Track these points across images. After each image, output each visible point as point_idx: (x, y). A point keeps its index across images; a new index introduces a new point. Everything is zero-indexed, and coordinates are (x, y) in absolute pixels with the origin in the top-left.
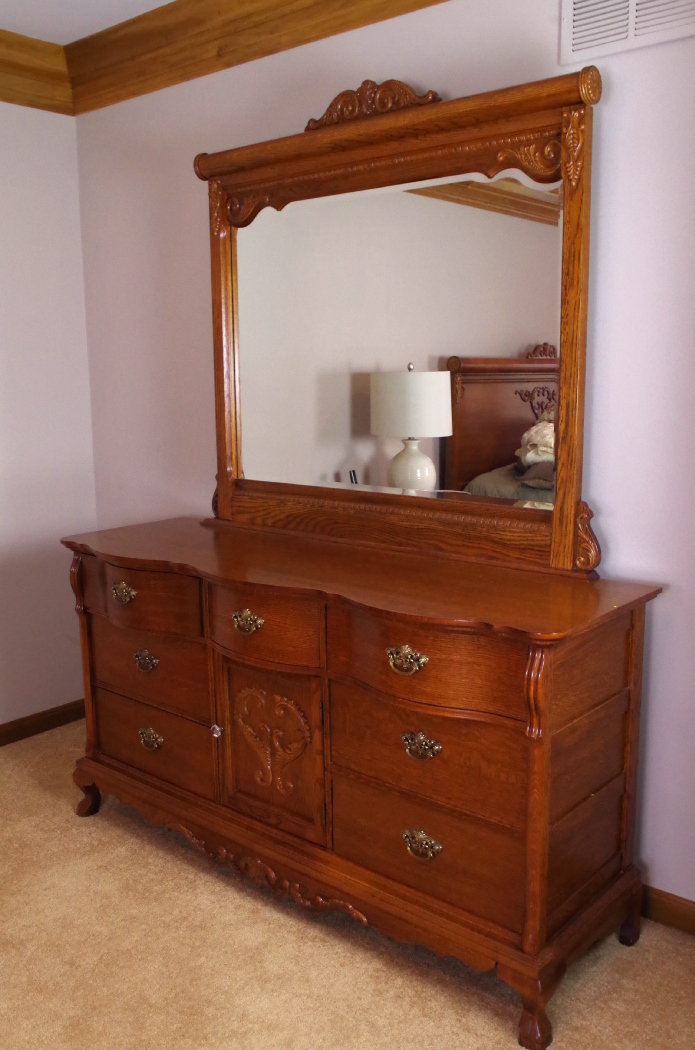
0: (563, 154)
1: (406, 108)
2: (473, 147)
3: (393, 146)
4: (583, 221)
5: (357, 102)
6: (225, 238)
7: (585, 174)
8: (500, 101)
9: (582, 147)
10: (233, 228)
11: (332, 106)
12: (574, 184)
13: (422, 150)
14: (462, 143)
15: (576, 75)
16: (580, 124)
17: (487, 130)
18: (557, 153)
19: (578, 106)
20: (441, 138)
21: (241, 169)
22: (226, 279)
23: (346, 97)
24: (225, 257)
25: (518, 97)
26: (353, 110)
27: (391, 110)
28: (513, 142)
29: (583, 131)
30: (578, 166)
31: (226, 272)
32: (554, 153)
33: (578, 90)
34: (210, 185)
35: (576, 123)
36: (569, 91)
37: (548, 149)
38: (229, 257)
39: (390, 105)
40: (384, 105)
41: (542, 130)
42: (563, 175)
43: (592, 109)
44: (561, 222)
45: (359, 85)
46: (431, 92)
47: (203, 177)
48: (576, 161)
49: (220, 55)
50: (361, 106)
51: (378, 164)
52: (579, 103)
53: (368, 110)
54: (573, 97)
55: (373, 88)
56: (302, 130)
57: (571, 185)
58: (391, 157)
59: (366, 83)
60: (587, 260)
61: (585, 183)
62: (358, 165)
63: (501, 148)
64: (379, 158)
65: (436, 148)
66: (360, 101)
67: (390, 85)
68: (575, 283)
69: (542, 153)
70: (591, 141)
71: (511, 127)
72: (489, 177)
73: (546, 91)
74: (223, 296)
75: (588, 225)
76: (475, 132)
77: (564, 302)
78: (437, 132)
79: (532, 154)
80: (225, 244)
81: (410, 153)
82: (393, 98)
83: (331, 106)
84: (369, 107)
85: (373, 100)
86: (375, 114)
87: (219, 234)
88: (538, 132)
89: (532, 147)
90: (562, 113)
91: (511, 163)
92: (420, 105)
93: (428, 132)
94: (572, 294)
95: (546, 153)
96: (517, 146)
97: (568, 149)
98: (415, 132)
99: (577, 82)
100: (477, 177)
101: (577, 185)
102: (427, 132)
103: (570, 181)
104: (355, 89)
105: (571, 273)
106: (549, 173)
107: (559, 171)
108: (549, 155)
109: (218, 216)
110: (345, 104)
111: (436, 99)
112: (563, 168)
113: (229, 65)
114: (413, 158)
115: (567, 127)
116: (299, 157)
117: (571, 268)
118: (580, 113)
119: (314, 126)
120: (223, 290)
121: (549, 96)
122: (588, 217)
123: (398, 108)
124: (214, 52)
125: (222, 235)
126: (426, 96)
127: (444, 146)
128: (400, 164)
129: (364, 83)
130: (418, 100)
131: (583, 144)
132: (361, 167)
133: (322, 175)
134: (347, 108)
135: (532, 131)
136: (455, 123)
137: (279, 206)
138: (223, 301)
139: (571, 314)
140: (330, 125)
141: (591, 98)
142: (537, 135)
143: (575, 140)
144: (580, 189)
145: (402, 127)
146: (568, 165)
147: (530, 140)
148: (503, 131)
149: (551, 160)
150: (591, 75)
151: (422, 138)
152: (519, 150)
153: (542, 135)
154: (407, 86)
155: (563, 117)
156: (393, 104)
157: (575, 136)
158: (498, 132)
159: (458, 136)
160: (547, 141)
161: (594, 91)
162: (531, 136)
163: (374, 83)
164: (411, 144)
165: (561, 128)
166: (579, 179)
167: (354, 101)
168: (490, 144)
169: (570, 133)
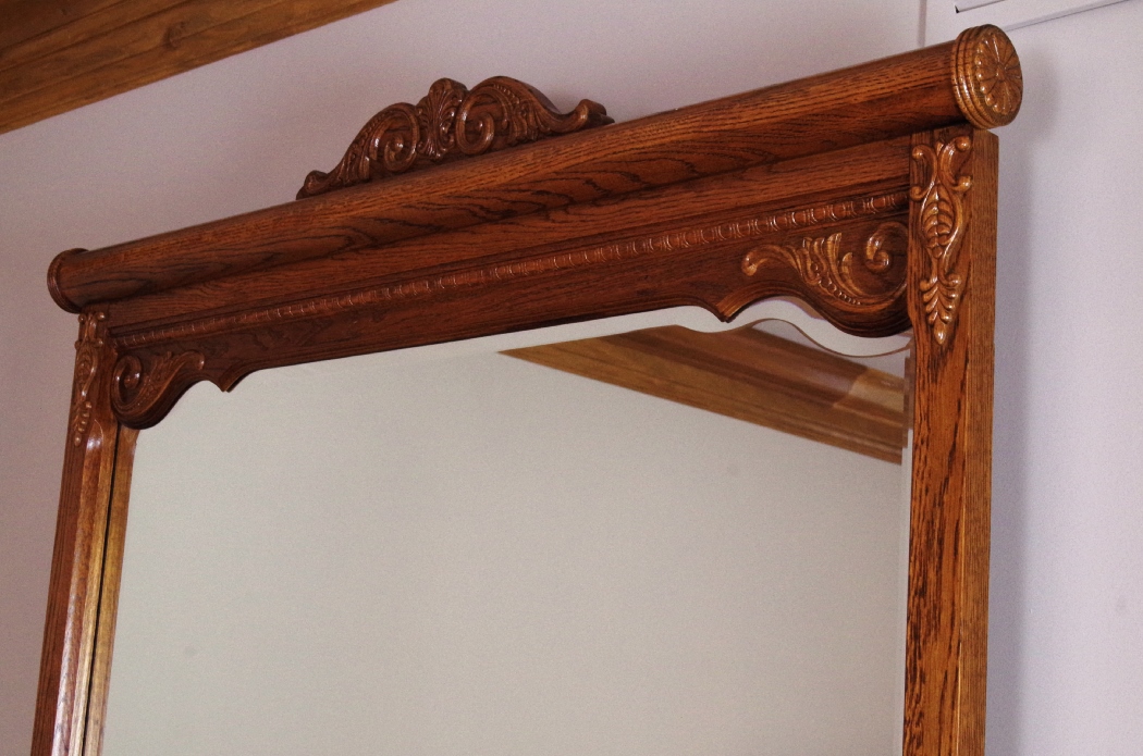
0: (914, 256)
1: (524, 142)
2: (682, 240)
3: (490, 236)
4: (967, 442)
5: (415, 131)
6: (98, 452)
7: (971, 311)
8: (747, 117)
9: (963, 238)
10: (126, 430)
11: (361, 140)
12: (941, 336)
13: (558, 247)
14: (655, 229)
15: (944, 49)
16: (957, 177)
17: (719, 196)
18: (899, 257)
19: (952, 130)
20: (606, 216)
21: (149, 288)
22: (88, 555)
23: (393, 119)
24: (92, 500)
25: (794, 107)
26: (407, 147)
27: (490, 149)
28: (784, 228)
29: (965, 194)
30: (950, 289)
31: (89, 536)
32: (892, 255)
33: (951, 86)
34: (82, 324)
35: (947, 174)
36: (928, 89)
37: (873, 244)
38: (103, 500)
39: (488, 137)
40: (474, 133)
41: (857, 194)
42: (913, 315)
43: (994, 140)
45: (425, 92)
46: (585, 102)
47: (68, 304)
48: (952, 271)
49: (168, 44)
50: (423, 138)
51: (454, 281)
52: (956, 122)
53: (437, 149)
54: (935, 103)
55: (454, 96)
56: (292, 198)
57: (933, 339)
58: (484, 262)
59: (441, 86)
60: (981, 555)
61: (971, 331)
62: (405, 282)
63: (753, 242)
64: (457, 267)
65: (589, 242)
66: (422, 129)
67: (496, 89)
68: (945, 618)
69: (860, 256)
70: (992, 224)
71: (780, 186)
72: (723, 318)
73: (863, 91)
74: (73, 597)
75: (983, 452)
76: (686, 201)
77: (914, 674)
78: (595, 202)
79: (832, 255)
80: (96, 465)
81: (528, 254)
82: (497, 121)
83: (356, 142)
84: (441, 140)
85: (453, 123)
86: (454, 157)
87: (84, 442)
88: (850, 198)
89: (833, 241)
90: (910, 149)
91: (776, 284)
92: (555, 134)
93: (572, 202)
94: (935, 652)
95: (870, 254)
96: (793, 236)
97: (924, 242)
98: (541, 202)
99: (947, 63)
100: (696, 319)
101: (951, 339)
102: (569, 201)
103: (931, 327)
104: (415, 102)
105: (931, 589)
106: (877, 306)
107: (901, 302)
108: (877, 260)
109: (88, 398)
110: (388, 139)
111: (597, 117)
112: (912, 294)
113: (185, 65)
114: (537, 265)
115: (924, 187)
116: (270, 262)
117: (932, 575)
118: (958, 149)
119: (319, 186)
120: (75, 580)
121: (872, 102)
122: (983, 430)
123: (509, 142)
124: (158, 39)
125: (90, 445)
126: (576, 113)
127: (605, 238)
128: (505, 282)
129: (434, 87)
130: (554, 124)
131: (967, 228)
132: (413, 288)
133: (324, 305)
134: (393, 147)
135: (835, 196)
136: (635, 177)
137: (228, 380)
138: (71, 608)
139: (932, 712)
140: (353, 183)
141: (989, 109)
142: (845, 208)
143: (945, 219)
144: (959, 351)
145: (507, 188)
146: (924, 285)
147: (827, 219)
148: (759, 198)
149: (880, 274)
150: (989, 49)
151: (559, 216)
152: (799, 247)
153: (858, 207)
154: (531, 90)
155: (912, 159)
156: (495, 135)
157: (945, 207)
158: (745, 201)
159: (645, 210)
160: (872, 222)
161: (995, 90)
162: (829, 211)
163: (457, 87)
164: (534, 230)
165: (907, 188)
166: (956, 323)
167: (409, 128)
168: (725, 231)
169: (930, 201)
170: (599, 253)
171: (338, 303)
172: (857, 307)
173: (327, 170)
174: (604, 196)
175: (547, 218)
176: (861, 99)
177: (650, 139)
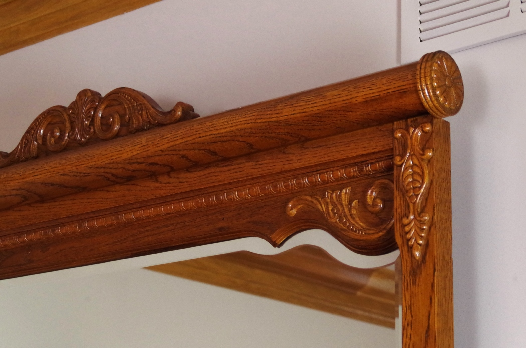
0: (398, 202)
1: (140, 130)
2: (246, 193)
3: (119, 193)
4: (437, 324)
5: (68, 124)
7: (436, 237)
8: (286, 113)
9: (429, 190)
11: (31, 132)
12: (417, 254)
13: (164, 200)
14: (228, 186)
15: (412, 66)
16: (424, 149)
17: (270, 164)
18: (388, 202)
19: (419, 119)
20: (193, 179)
23: (52, 116)
25: (316, 106)
26: (62, 135)
27: (118, 135)
28: (313, 185)
29: (430, 161)
30: (422, 223)
32: (384, 202)
33: (417, 91)
35: (417, 148)
36: (402, 93)
37: (372, 194)
39: (116, 127)
40: (106, 125)
41: (360, 161)
42: (399, 241)
43: (447, 125)
44: (399, 322)
45: (73, 98)
46: (180, 104)
48: (423, 210)
50: (72, 129)
51: (95, 223)
52: (422, 114)
53: (82, 136)
54: (408, 102)
55: (93, 101)
57: (412, 256)
58: (115, 211)
59: (83, 93)
61: (436, 250)
62: (63, 225)
63: (292, 194)
64: (97, 214)
65: (186, 196)
66: (72, 122)
67: (121, 96)
69: (363, 202)
70: (448, 179)
71: (309, 157)
72: (275, 245)
73: (360, 95)
76: (249, 168)
78: (188, 169)
79: (345, 202)
81: (144, 204)
82: (122, 117)
83: (28, 132)
84: (84, 130)
85: (92, 119)
86: (94, 141)
88: (355, 164)
89: (345, 192)
90: (393, 132)
91: (309, 222)
92: (161, 125)
93: (173, 170)
95: (369, 201)
96: (318, 190)
97: (404, 192)
99: (414, 76)
101: (424, 256)
102: (171, 169)
103: (411, 248)
104: (67, 104)
106: (376, 235)
107: (391, 231)
108: (374, 205)
110: (49, 129)
111: (188, 113)
112: (398, 227)
114: (151, 212)
115: (402, 156)
118: (423, 132)
119: (3, 162)
121: (366, 102)
123: (130, 131)
126: (174, 111)
127: (196, 193)
128: (129, 224)
129: (79, 95)
130: (160, 118)
131: (431, 182)
132: (68, 229)
134: (53, 134)
135: (345, 163)
136: (214, 153)
140: (26, 160)
141: (442, 106)
142: (353, 171)
143: (417, 177)
144: (430, 264)
145: (130, 161)
146: (405, 221)
147: (341, 179)
148: (296, 165)
149: (377, 214)
150: (441, 66)
151: (164, 179)
152: (323, 197)
153: (361, 170)
154: (144, 96)
155: (394, 138)
156: (121, 126)
157: (416, 169)
158: (287, 167)
159: (222, 174)
160: (369, 180)
161: (446, 92)
162: (342, 173)
163: (95, 94)
164: (147, 189)
165: (392, 157)
166: (427, 245)
167: (63, 122)
168: (275, 187)
169: (407, 165)
170: (192, 203)
171: (17, 240)
172: (362, 236)
173: (9, 151)
174: (194, 165)
175: (157, 181)
176: (360, 100)
177: (224, 127)
